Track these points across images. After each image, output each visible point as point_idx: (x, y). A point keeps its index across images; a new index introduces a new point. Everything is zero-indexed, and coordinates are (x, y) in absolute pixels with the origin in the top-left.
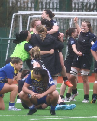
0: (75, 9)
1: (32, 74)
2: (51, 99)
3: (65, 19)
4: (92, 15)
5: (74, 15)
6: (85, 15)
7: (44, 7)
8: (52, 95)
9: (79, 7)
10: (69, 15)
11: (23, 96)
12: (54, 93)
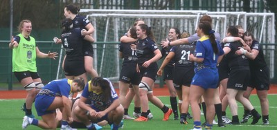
0: (143, 6)
1: (89, 85)
2: (114, 116)
3: (131, 19)
4: (164, 13)
5: (142, 13)
6: (156, 13)
7: (106, 3)
8: (117, 112)
9: (148, 3)
10: (136, 13)
11: (79, 112)
12: (118, 108)
